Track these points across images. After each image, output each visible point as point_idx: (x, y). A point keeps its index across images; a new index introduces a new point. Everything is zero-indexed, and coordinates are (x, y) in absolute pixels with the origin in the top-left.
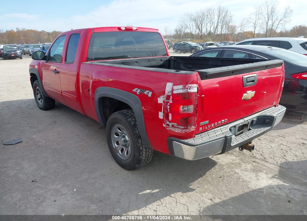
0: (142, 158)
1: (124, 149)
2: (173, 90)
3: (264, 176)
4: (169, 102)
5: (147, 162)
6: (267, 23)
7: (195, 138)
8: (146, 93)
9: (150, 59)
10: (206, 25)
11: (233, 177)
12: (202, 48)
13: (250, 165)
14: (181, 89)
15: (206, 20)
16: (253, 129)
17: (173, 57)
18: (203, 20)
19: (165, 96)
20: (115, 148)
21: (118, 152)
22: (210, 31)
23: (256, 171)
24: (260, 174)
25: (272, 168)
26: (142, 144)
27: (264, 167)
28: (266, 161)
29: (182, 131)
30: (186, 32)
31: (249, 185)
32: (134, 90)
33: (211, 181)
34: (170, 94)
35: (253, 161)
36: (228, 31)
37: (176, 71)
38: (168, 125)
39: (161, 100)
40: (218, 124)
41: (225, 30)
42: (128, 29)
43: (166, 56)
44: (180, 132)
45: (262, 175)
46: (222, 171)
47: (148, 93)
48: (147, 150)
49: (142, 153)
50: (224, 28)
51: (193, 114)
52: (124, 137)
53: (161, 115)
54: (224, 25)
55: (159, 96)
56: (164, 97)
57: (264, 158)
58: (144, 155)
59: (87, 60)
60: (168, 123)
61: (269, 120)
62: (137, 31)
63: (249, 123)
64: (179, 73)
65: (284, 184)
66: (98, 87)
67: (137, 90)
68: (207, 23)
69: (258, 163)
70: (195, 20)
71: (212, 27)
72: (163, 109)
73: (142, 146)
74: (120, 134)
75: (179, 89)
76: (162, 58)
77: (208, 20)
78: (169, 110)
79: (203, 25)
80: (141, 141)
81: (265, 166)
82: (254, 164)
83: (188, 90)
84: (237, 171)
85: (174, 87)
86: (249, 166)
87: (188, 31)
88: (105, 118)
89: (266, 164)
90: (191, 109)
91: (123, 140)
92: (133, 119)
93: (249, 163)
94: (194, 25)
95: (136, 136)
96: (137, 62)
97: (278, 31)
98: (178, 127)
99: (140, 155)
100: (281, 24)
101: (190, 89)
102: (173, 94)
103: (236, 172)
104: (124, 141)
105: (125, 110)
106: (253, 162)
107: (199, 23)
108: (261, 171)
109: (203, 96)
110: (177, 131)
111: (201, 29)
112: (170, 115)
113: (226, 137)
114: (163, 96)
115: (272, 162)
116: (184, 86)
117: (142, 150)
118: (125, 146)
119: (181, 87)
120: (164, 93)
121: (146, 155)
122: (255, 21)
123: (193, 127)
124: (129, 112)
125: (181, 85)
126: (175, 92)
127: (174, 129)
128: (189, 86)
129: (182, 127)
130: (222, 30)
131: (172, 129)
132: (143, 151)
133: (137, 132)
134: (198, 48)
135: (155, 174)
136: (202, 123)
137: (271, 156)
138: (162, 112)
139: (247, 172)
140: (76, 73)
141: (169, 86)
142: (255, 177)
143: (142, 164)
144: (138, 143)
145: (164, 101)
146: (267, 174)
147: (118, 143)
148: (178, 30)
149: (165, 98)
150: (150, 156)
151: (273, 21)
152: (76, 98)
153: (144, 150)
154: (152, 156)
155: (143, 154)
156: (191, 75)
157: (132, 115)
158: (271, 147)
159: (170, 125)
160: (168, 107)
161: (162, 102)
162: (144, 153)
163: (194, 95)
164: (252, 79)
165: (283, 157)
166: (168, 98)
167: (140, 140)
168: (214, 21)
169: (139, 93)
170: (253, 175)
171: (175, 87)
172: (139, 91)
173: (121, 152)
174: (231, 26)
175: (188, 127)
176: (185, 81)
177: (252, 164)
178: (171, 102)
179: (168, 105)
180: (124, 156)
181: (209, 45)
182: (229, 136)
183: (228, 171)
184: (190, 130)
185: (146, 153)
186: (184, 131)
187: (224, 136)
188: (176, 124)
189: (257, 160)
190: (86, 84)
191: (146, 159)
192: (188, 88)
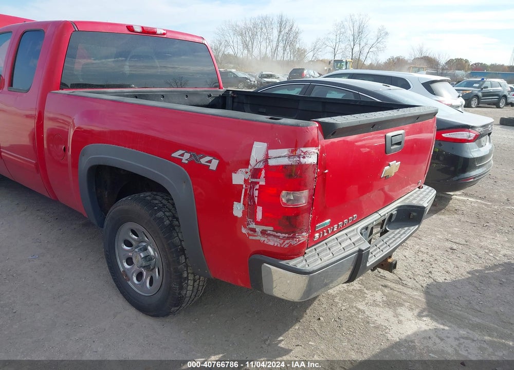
0: (186, 294)
1: (145, 273)
2: (267, 158)
3: (409, 314)
4: (258, 183)
5: (195, 300)
6: (353, 49)
7: (306, 256)
8: (204, 161)
9: (188, 92)
10: (259, 45)
11: (356, 320)
12: (254, 82)
13: (380, 293)
14: (285, 156)
15: (259, 36)
16: (391, 231)
17: (231, 92)
18: (254, 35)
19: (248, 170)
20: (124, 271)
21: (130, 279)
22: (266, 54)
23: (392, 303)
24: (400, 310)
25: (416, 297)
26: (187, 266)
27: (403, 297)
28: (403, 285)
29: (283, 243)
30: (226, 53)
31: (388, 335)
32: (176, 155)
33: (318, 331)
34: (261, 166)
35: (382, 286)
36: (294, 56)
37: (271, 118)
38: (254, 230)
39: (238, 178)
40: (343, 226)
41: (289, 55)
42: (148, 32)
43: (218, 89)
44: (279, 246)
45: (406, 313)
46: (334, 308)
47: (210, 162)
48: (197, 277)
49: (187, 284)
50: (288, 51)
51: (306, 207)
52: (145, 249)
53: (238, 209)
54: (288, 47)
55: (235, 171)
56: (247, 173)
57: (399, 278)
58: (190, 288)
59: (63, 86)
60: (253, 226)
61: (416, 212)
62: (165, 36)
63: (385, 219)
64: (280, 124)
65: (444, 329)
66: (87, 143)
67: (182, 155)
68: (262, 40)
69: (391, 289)
70: (241, 35)
71: (269, 48)
72: (242, 197)
73: (187, 270)
74: (134, 243)
75: (281, 157)
76: (212, 91)
77: (262, 36)
78: (256, 199)
79: (255, 44)
80: (186, 258)
81: (404, 293)
82: (386, 291)
83: (301, 159)
84: (361, 306)
85: (269, 151)
86: (378, 296)
87: (230, 51)
88: (102, 208)
89: (405, 290)
90: (303, 198)
91: (142, 256)
92: (167, 214)
93: (378, 289)
94: (240, 42)
95: (173, 250)
96: (163, 96)
97: (368, 63)
98: (275, 236)
99: (181, 288)
100: (372, 52)
101: (304, 157)
102: (267, 167)
103: (359, 310)
104: (145, 257)
105: (148, 194)
106: (383, 288)
107: (248, 39)
108: (401, 305)
109: (326, 171)
110: (273, 242)
111: (251, 49)
112: (259, 210)
113: (360, 251)
114: (244, 170)
115: (414, 286)
116: (292, 152)
117: (187, 278)
118: (147, 268)
119: (285, 152)
120: (246, 163)
121: (194, 287)
122: (334, 44)
123: (304, 234)
124: (158, 197)
125: (287, 149)
126: (272, 162)
127: (266, 239)
128: (302, 152)
129: (284, 235)
130: (284, 54)
131: (262, 239)
132: (188, 280)
133: (176, 240)
134: (248, 80)
135: (209, 322)
136: (319, 226)
137: (409, 273)
138: (240, 202)
139: (378, 309)
140: (35, 113)
141: (258, 150)
142: (394, 317)
143: (183, 305)
144: (179, 263)
145: (246, 181)
146: (411, 309)
147: (130, 261)
148: (214, 48)
149: (249, 173)
150: (200, 288)
151: (361, 46)
152: (36, 165)
153: (191, 277)
154: (204, 287)
155: (188, 286)
156: (308, 128)
157: (164, 205)
158: (405, 256)
159: (257, 230)
160: (256, 193)
161: (242, 183)
162: (191, 282)
163: (311, 170)
164: (398, 139)
165: (427, 276)
166: (256, 173)
167: (183, 257)
168: (272, 38)
169: (187, 162)
170: (388, 313)
171: (272, 153)
172: (187, 156)
173: (138, 279)
174: (298, 48)
175: (295, 235)
176: (294, 141)
177: (382, 291)
178: (262, 182)
179: (256, 190)
180: (145, 288)
181: (265, 78)
182: (366, 250)
183: (344, 308)
184: (299, 241)
185: (194, 283)
186: (288, 244)
187: (356, 249)
188: (271, 228)
189: (389, 284)
190: (58, 136)
191: (194, 294)
192: (300, 155)
